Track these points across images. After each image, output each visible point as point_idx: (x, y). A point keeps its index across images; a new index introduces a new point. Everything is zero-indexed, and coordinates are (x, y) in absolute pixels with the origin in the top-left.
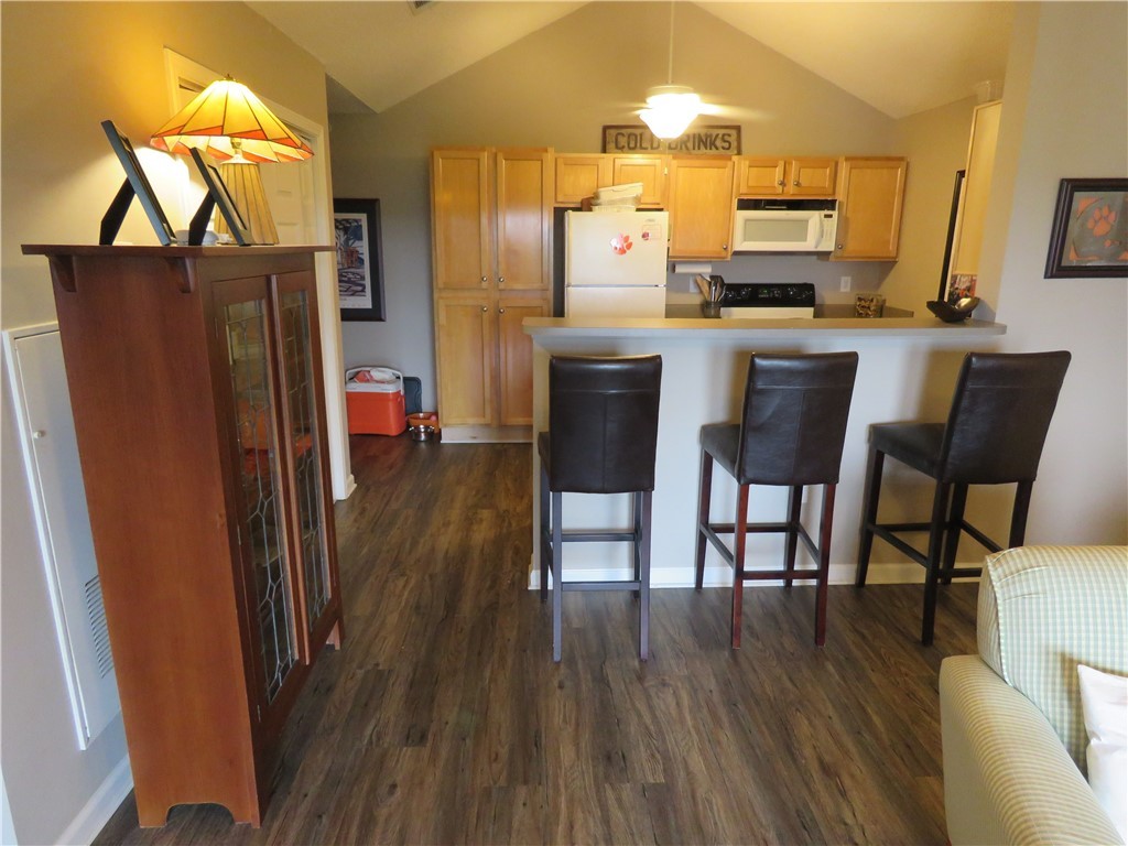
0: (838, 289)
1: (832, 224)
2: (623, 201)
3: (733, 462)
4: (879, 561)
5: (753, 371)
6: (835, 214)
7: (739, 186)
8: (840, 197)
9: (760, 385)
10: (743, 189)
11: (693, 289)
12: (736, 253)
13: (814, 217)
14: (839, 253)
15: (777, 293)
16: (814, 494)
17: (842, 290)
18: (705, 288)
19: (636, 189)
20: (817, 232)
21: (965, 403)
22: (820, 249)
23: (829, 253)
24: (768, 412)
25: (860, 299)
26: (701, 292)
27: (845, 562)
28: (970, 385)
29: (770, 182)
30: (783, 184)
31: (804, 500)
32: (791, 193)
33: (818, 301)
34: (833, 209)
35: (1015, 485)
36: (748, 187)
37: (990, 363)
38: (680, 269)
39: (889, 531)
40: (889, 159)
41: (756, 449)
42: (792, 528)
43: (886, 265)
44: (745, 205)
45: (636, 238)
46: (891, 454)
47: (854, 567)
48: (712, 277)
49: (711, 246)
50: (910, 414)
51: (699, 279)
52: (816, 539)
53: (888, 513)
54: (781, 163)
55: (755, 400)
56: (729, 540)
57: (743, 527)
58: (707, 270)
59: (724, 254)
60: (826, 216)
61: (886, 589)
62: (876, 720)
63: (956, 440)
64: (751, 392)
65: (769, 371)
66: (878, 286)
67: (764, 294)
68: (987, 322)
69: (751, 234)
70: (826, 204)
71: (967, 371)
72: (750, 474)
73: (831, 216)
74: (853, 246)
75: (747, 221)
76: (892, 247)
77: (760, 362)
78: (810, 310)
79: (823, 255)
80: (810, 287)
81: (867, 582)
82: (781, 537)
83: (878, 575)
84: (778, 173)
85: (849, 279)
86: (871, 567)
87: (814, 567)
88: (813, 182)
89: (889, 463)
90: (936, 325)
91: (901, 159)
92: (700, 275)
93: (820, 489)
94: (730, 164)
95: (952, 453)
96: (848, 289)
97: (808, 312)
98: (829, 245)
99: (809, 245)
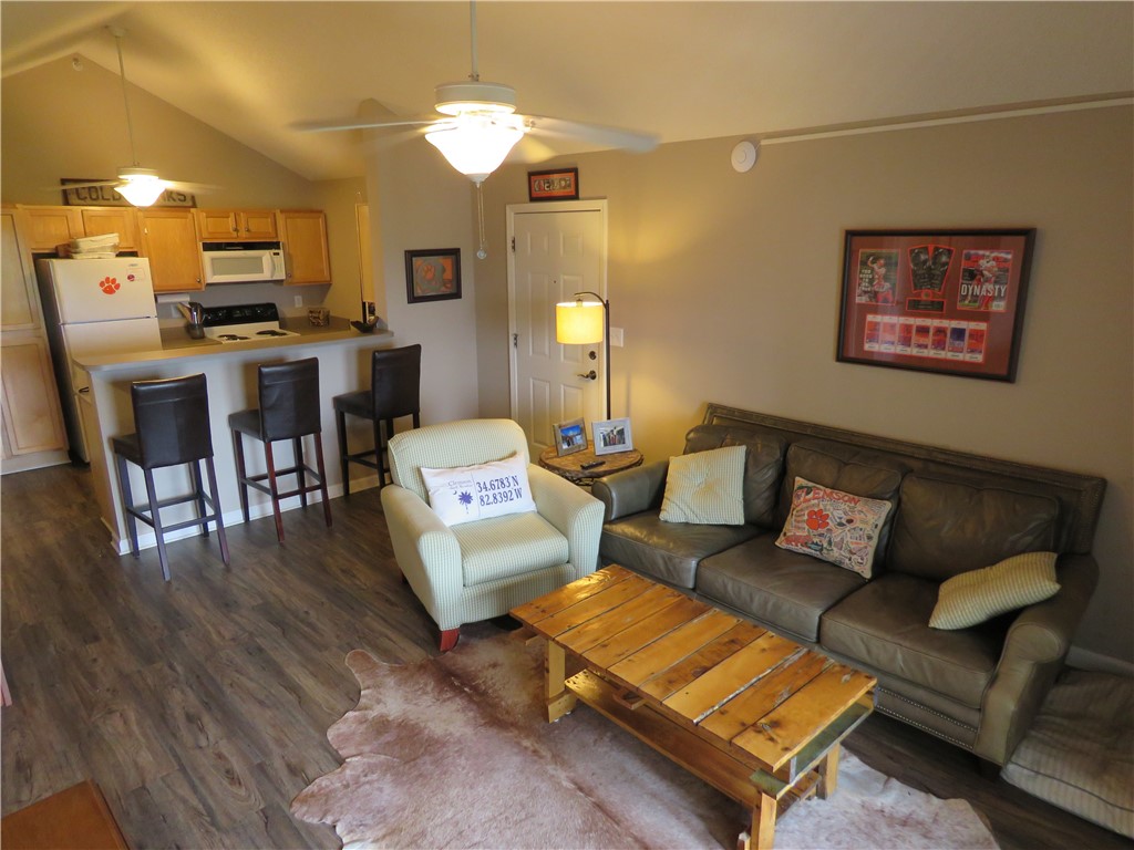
0: (294, 307)
1: (280, 259)
2: (103, 248)
3: (258, 431)
4: (355, 478)
5: (261, 374)
6: (281, 252)
7: (200, 231)
8: (282, 239)
9: (266, 383)
10: (205, 235)
11: (175, 314)
12: (208, 285)
13: (266, 255)
14: (290, 280)
15: (247, 313)
16: (308, 441)
17: (297, 306)
18: (187, 314)
19: (112, 239)
20: (269, 266)
21: (377, 377)
22: (274, 278)
23: (282, 281)
24: (274, 398)
25: (311, 312)
26: (183, 316)
27: (336, 483)
28: (378, 367)
29: (226, 229)
30: (236, 230)
31: (303, 450)
32: (244, 237)
33: (280, 316)
34: (279, 248)
35: (411, 416)
36: (210, 233)
37: (385, 355)
38: (161, 300)
39: (358, 458)
40: (312, 211)
41: (271, 420)
42: (300, 469)
43: (325, 287)
44: (208, 247)
45: (122, 280)
46: (349, 412)
47: (341, 485)
48: (190, 304)
49: (186, 280)
50: (354, 388)
51: (180, 306)
52: (316, 469)
53: (354, 448)
54: (232, 215)
55: (265, 392)
56: (266, 483)
57: (273, 474)
58: (186, 299)
59: (199, 286)
60: (275, 254)
61: (362, 493)
62: (366, 547)
63: (377, 397)
64: (261, 388)
65: (269, 374)
66: (322, 301)
67: (238, 314)
68: (384, 331)
69: (218, 270)
70: (272, 245)
71: (375, 361)
72: (270, 435)
73: (278, 254)
74: (298, 275)
75: (213, 259)
76: (326, 273)
77: (265, 370)
78: (277, 323)
79: (279, 282)
80: (272, 306)
81: (351, 492)
82: (294, 476)
83: (355, 487)
84: (231, 221)
85: (300, 297)
86: (351, 483)
87: (317, 483)
88: (259, 228)
89: (348, 417)
90: (357, 336)
91: (321, 212)
92: (181, 303)
93: (311, 437)
94: (190, 216)
95: (377, 404)
96: (301, 305)
97: (274, 325)
98: (281, 275)
99: (266, 275)
